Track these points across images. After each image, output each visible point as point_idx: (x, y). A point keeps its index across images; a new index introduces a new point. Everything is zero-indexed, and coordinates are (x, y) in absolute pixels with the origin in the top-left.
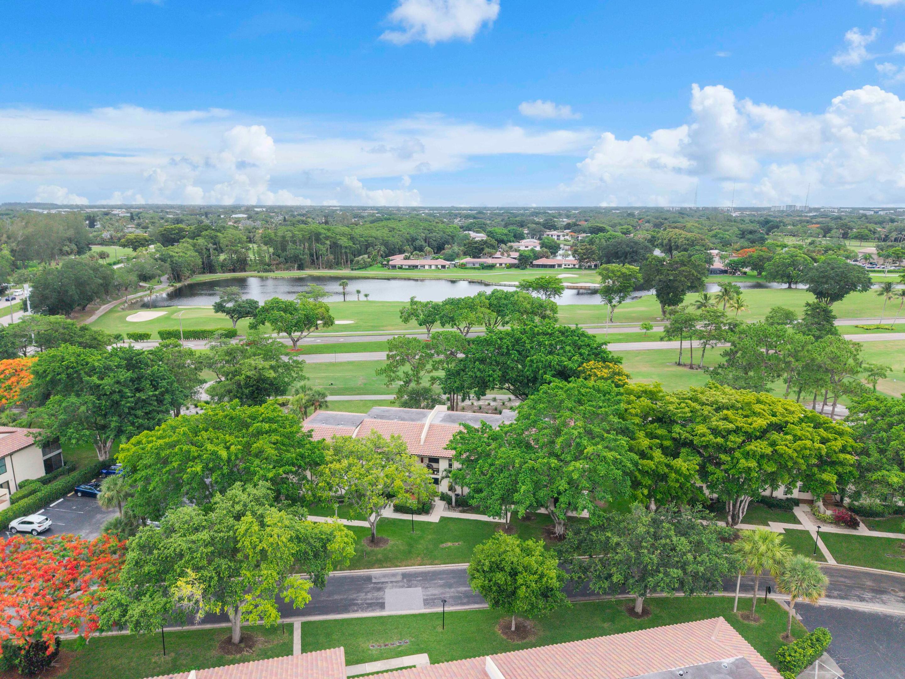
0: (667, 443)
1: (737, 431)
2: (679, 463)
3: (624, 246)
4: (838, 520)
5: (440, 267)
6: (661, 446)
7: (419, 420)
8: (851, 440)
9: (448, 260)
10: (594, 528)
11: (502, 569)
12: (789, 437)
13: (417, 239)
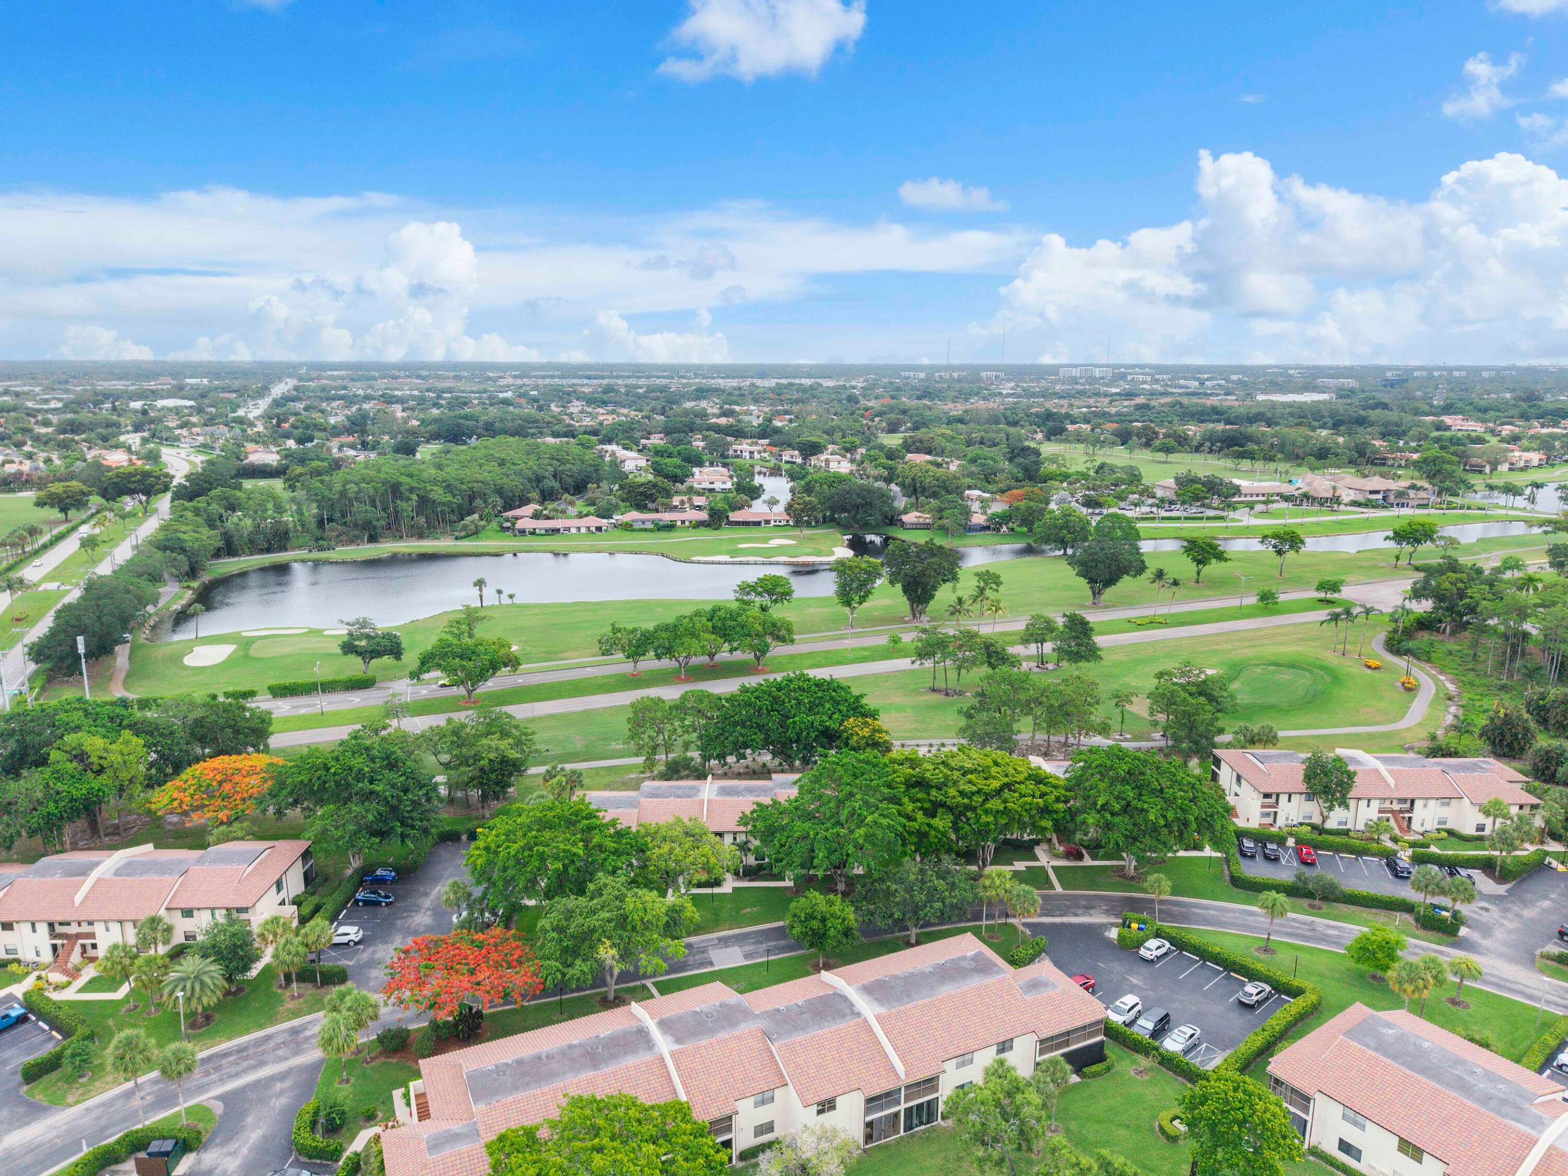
0: (927, 805)
1: (979, 792)
2: (936, 822)
3: (854, 497)
4: (1069, 855)
5: (593, 529)
6: (921, 809)
7: (694, 795)
8: (1063, 792)
9: (603, 517)
10: (875, 881)
11: (814, 918)
12: (1016, 795)
13: (544, 478)
